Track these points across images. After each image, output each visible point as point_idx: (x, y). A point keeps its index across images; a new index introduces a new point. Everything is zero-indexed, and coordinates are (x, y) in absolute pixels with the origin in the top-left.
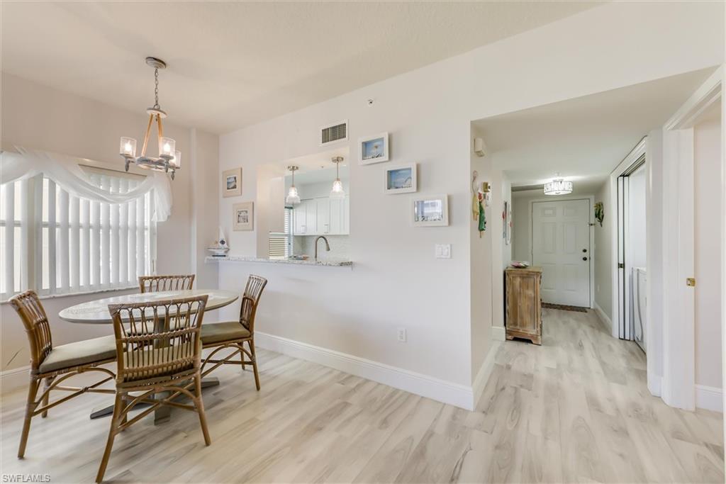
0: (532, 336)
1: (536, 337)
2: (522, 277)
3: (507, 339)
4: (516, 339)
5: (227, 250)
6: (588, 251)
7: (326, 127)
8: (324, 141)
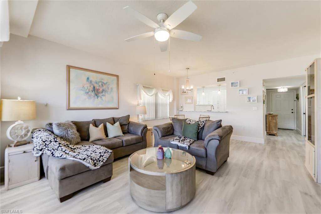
0: (275, 134)
1: (276, 134)
2: (272, 117)
3: (267, 135)
4: (270, 135)
5: (183, 109)
6: (293, 110)
7: (219, 78)
8: (218, 82)
